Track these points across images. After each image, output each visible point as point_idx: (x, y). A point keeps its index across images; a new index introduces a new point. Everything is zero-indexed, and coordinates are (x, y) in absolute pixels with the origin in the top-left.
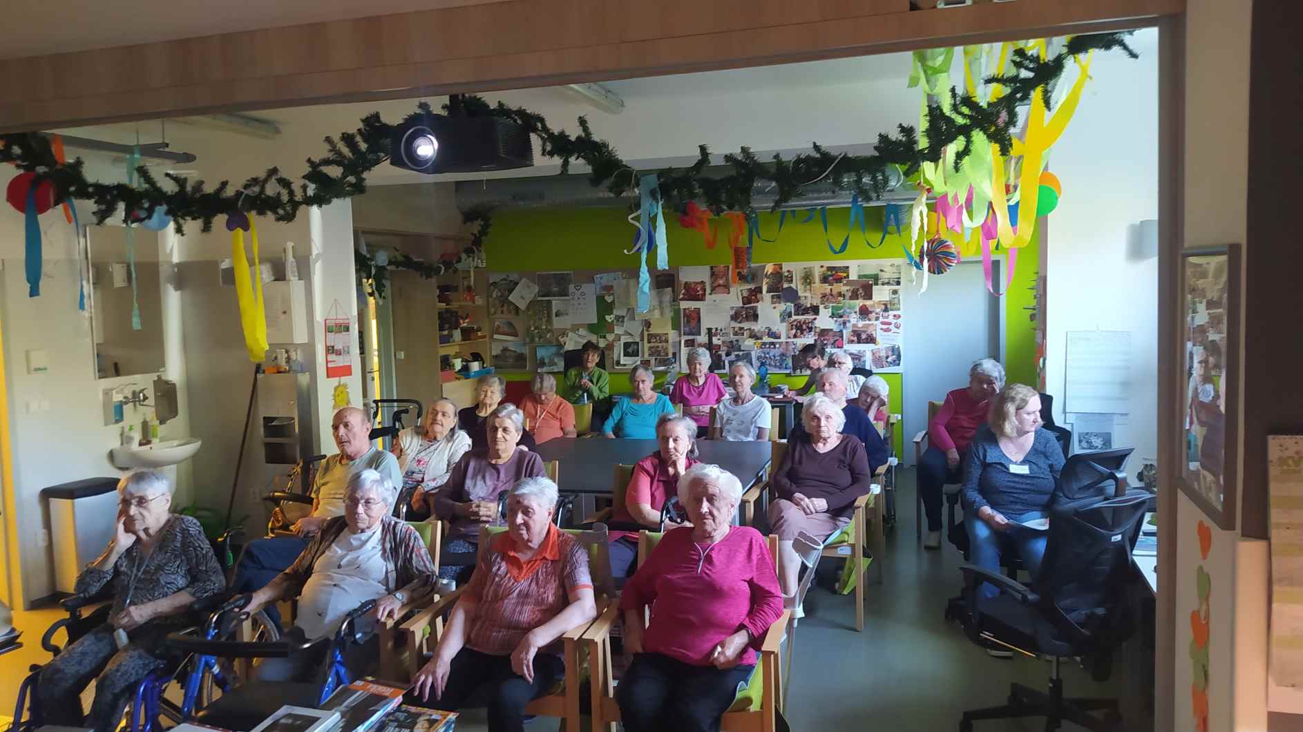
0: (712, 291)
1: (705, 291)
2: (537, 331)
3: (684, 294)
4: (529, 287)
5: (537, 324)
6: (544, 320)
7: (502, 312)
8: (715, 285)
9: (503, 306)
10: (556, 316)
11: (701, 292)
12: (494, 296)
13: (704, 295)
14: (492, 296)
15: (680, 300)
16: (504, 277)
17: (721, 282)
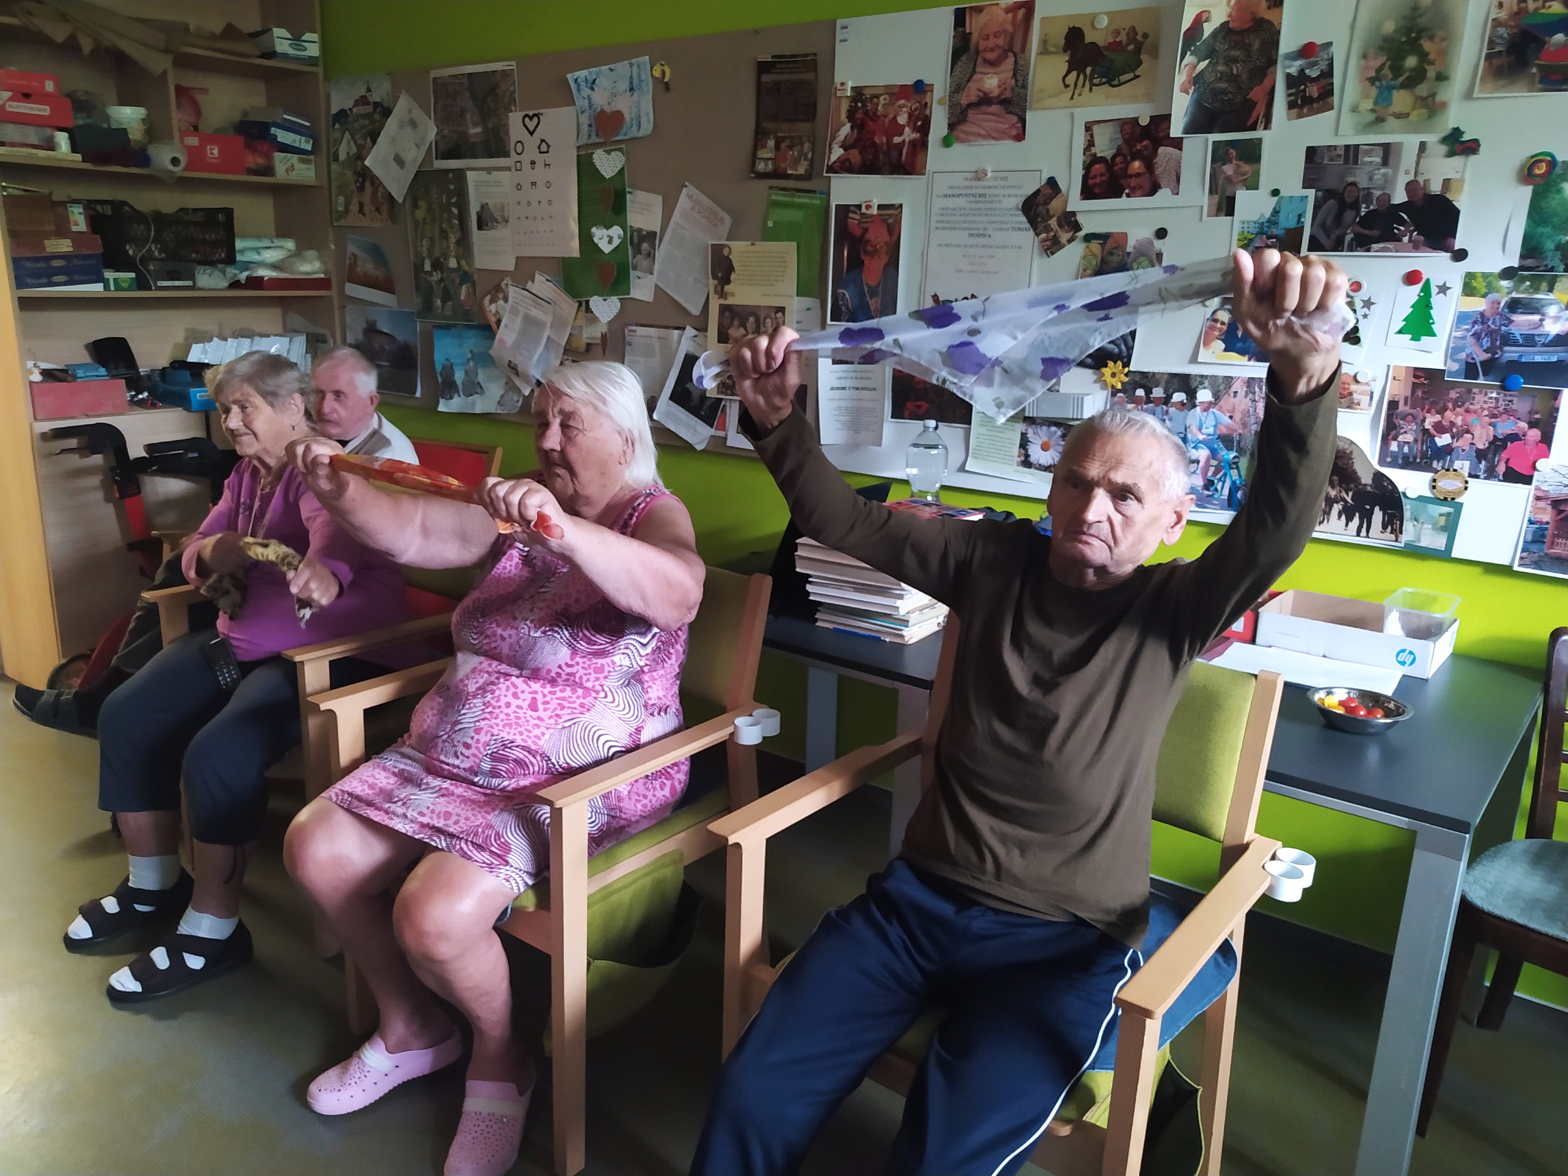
0: (952, 127)
1: (924, 129)
2: (436, 276)
3: (845, 146)
4: (413, 124)
5: (437, 254)
6: (453, 240)
7: (361, 211)
8: (964, 101)
9: (361, 189)
10: (480, 228)
11: (909, 134)
12: (342, 156)
13: (920, 145)
14: (336, 159)
15: (830, 169)
16: (363, 92)
17: (991, 82)
